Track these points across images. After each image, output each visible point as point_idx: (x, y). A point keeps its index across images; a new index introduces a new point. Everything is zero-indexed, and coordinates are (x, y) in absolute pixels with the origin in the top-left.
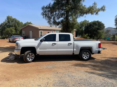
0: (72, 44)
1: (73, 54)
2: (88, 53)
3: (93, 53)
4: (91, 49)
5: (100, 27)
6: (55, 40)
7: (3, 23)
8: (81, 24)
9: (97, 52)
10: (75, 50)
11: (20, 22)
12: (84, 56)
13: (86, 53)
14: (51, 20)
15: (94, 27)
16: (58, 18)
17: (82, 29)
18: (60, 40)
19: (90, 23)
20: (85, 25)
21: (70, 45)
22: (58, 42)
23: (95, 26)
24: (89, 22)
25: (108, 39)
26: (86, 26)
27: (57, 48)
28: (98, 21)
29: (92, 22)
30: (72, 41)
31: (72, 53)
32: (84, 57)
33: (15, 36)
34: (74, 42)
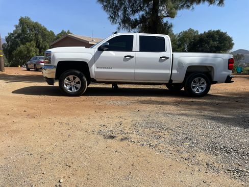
0: (168, 58)
1: (171, 81)
2: (203, 80)
3: (215, 80)
4: (210, 71)
5: (223, 44)
6: (130, 49)
7: (12, 34)
8: (182, 38)
9: (225, 80)
10: (174, 72)
11: (49, 31)
12: (194, 87)
13: (200, 80)
14: (118, 14)
15: (208, 43)
16: (134, 12)
17: (183, 48)
18: (143, 49)
19: (201, 35)
20: (190, 39)
21: (164, 60)
22: (137, 53)
23: (211, 42)
24: (199, 34)
25: (239, 72)
26: (191, 42)
27: (135, 68)
28: (218, 32)
29: (205, 32)
30: (168, 52)
31: (169, 79)
32: (195, 90)
33: (40, 58)
34: (174, 53)
